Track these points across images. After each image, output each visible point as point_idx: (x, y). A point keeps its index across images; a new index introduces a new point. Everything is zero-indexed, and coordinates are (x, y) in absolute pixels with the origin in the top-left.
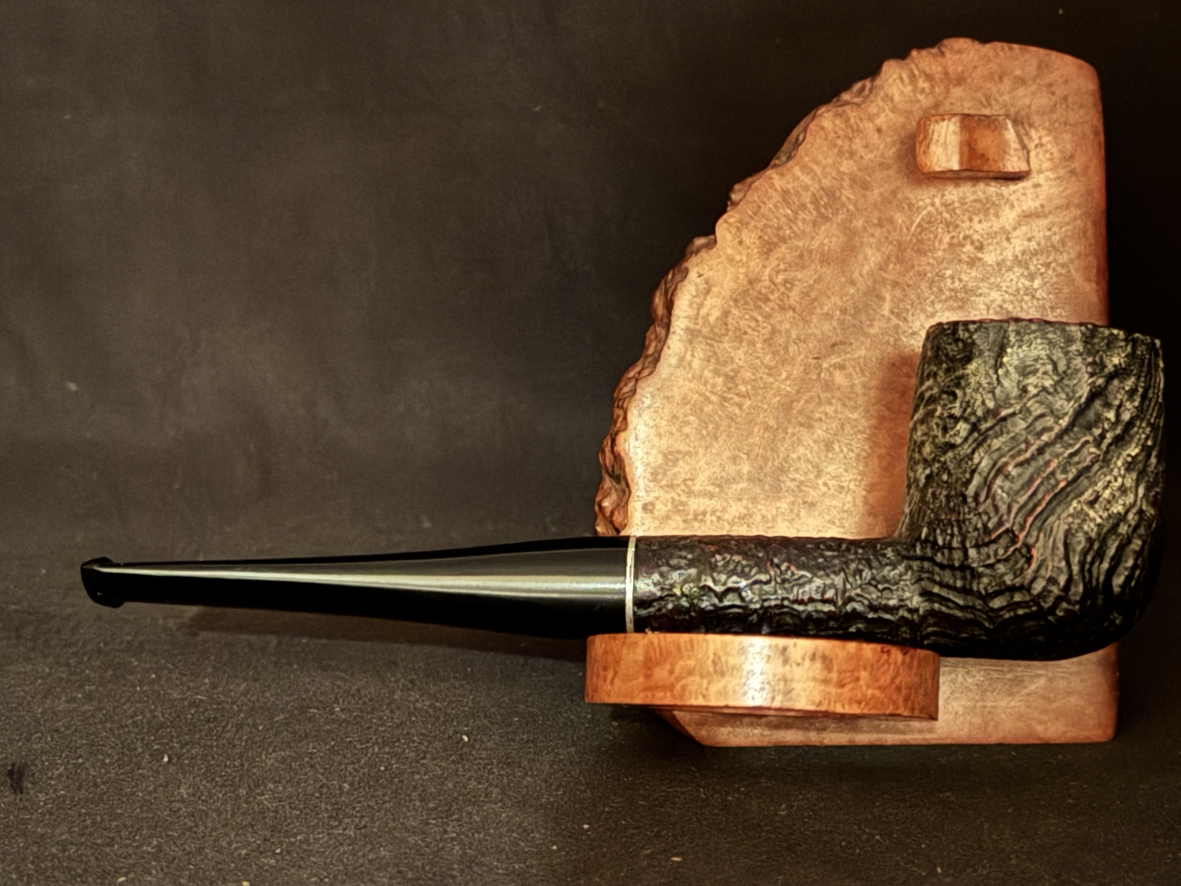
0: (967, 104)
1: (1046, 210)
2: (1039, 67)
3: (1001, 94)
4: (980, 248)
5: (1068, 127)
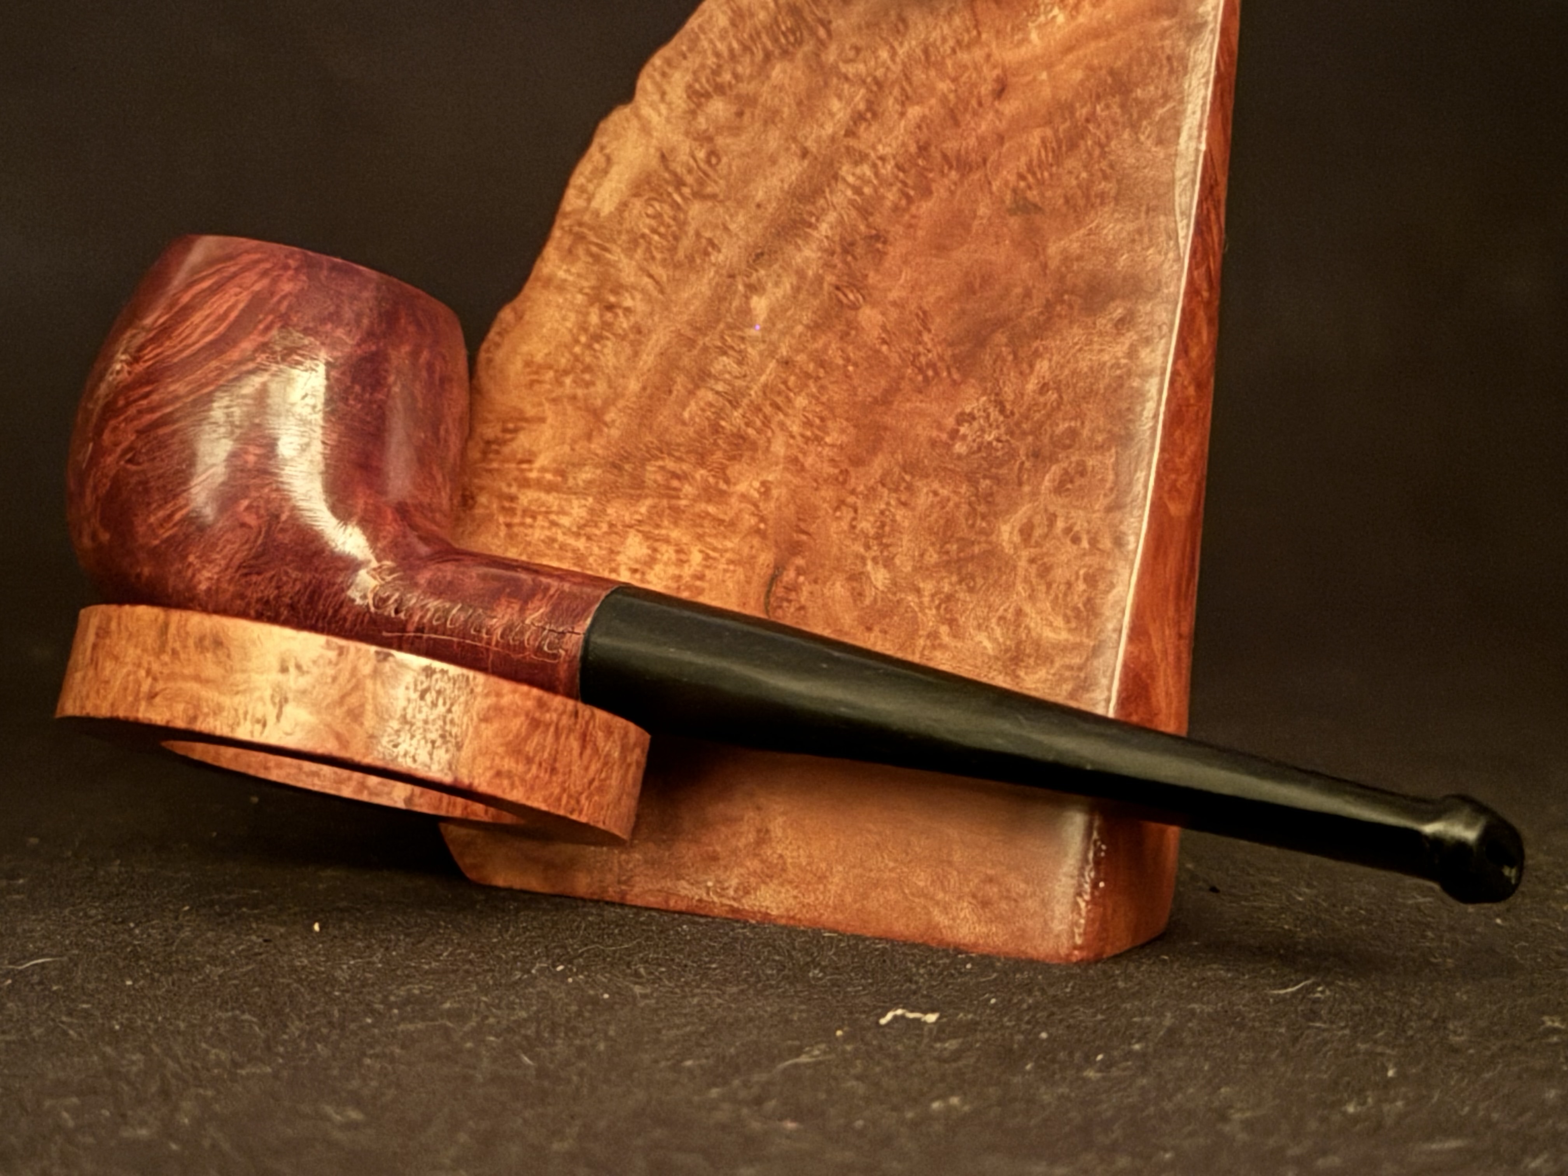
1: (1113, 25)
4: (1000, 92)
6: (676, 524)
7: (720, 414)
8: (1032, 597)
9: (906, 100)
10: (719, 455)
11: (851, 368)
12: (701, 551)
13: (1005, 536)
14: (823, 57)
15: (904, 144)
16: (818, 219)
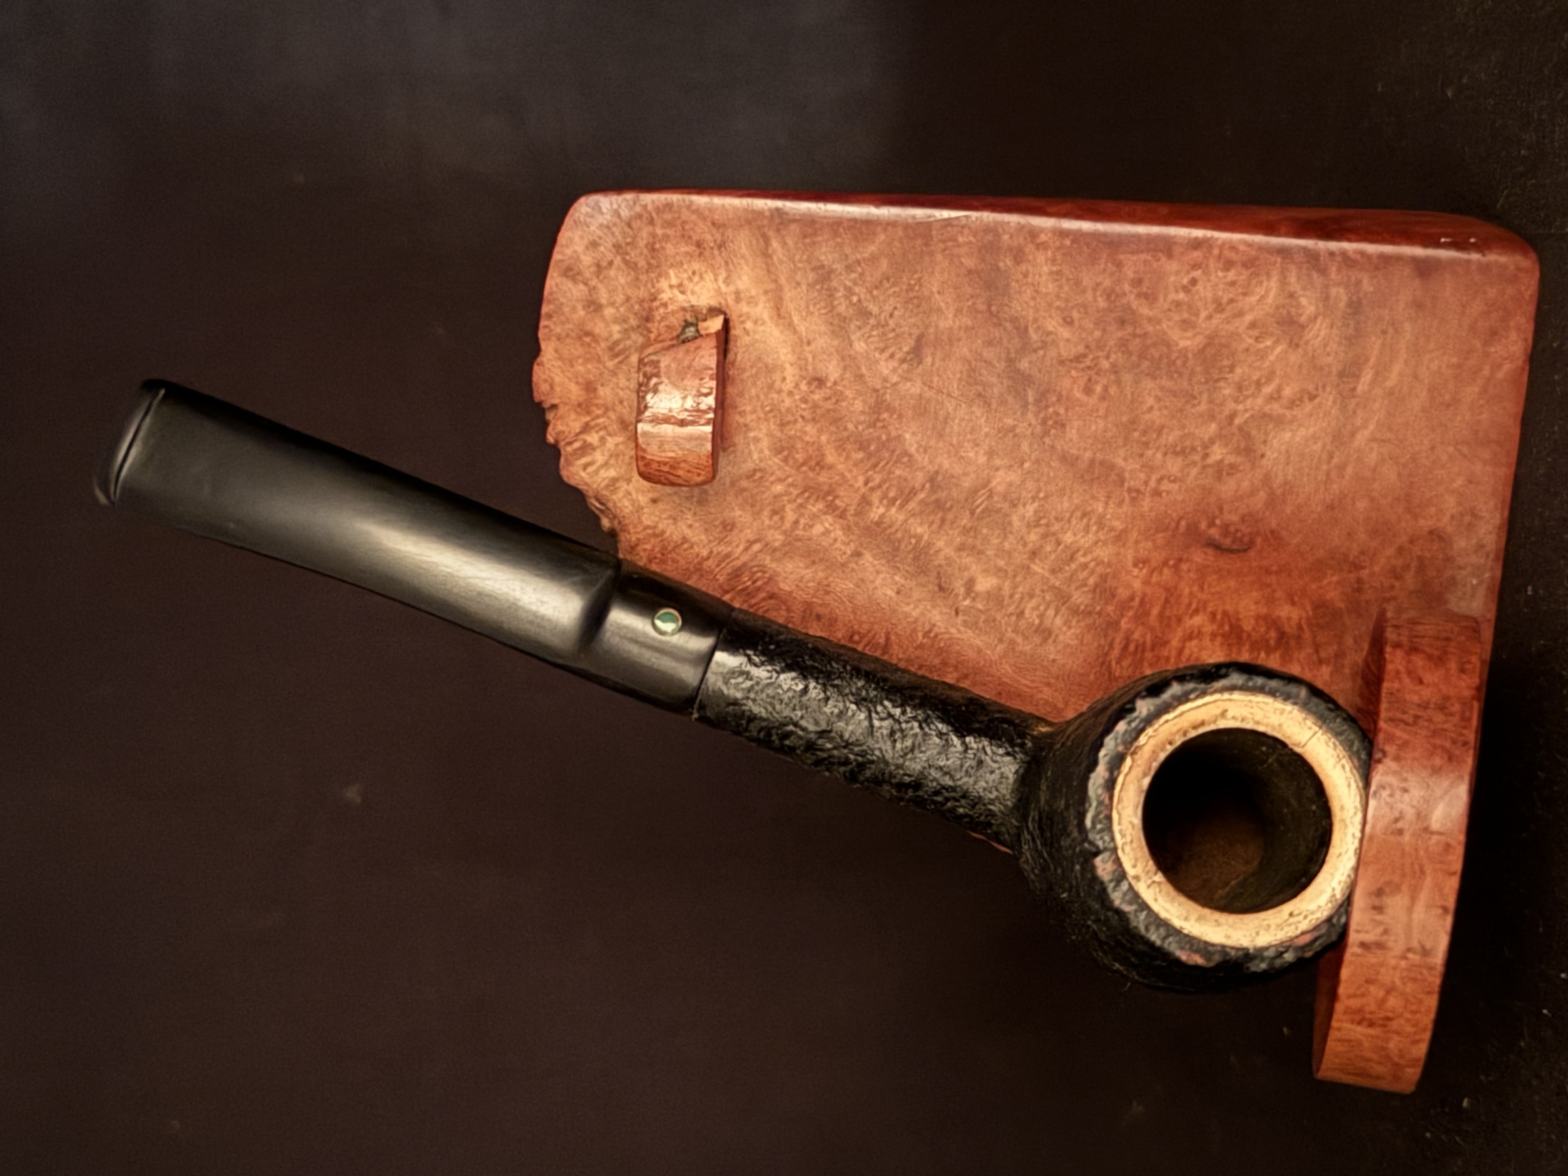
0: (623, 382)
1: (772, 286)
2: (574, 279)
3: (611, 335)
4: (819, 381)
5: (657, 246)
6: (1166, 643)
7: (1075, 611)
8: (1240, 314)
9: (821, 465)
10: (1110, 609)
11: (1042, 495)
12: (1191, 617)
13: (1189, 343)
14: (777, 544)
15: (855, 465)
16: (915, 536)
